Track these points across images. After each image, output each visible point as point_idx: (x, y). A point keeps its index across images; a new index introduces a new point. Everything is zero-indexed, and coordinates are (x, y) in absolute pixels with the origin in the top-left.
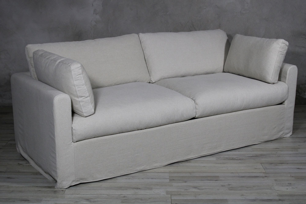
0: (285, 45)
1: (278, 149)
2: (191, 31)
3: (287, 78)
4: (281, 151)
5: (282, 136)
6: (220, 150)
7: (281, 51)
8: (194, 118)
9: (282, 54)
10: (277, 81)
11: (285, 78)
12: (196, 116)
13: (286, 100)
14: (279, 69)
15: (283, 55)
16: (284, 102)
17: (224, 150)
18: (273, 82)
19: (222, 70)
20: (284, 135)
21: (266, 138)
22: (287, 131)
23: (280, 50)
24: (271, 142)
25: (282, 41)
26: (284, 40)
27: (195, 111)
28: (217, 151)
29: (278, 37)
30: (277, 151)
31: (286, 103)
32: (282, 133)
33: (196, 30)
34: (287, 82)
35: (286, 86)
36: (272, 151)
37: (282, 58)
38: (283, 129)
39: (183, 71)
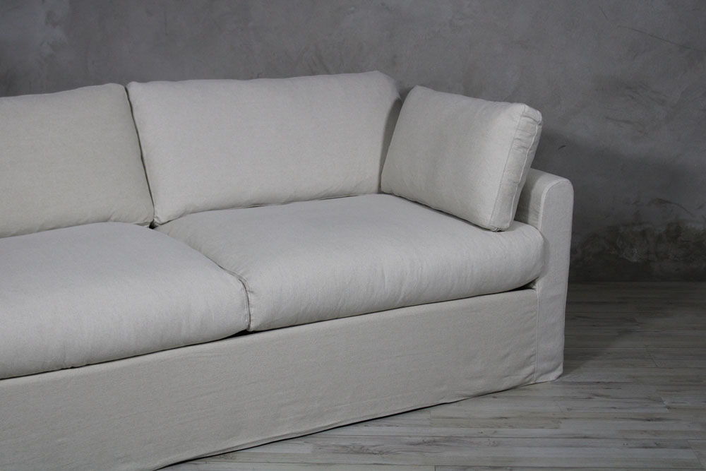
0: (531, 120)
1: (504, 420)
2: (313, 73)
3: (541, 216)
4: (511, 427)
5: (529, 381)
6: (335, 422)
7: (520, 139)
8: (245, 333)
9: (524, 147)
10: (508, 225)
11: (537, 213)
12: (249, 326)
13: (537, 278)
14: (518, 191)
15: (527, 148)
16: (533, 282)
17: (345, 421)
18: (497, 225)
19: (375, 188)
20: (537, 378)
21: (480, 385)
22: (546, 365)
23: (518, 136)
24: (494, 397)
25: (522, 108)
26: (527, 106)
27: (246, 312)
28: (322, 425)
29: (512, 99)
30: (499, 427)
31: (539, 286)
32: (528, 370)
33: (328, 72)
34: (540, 226)
35: (539, 238)
36: (484, 427)
37: (525, 157)
38: (532, 359)
39: (254, 191)
